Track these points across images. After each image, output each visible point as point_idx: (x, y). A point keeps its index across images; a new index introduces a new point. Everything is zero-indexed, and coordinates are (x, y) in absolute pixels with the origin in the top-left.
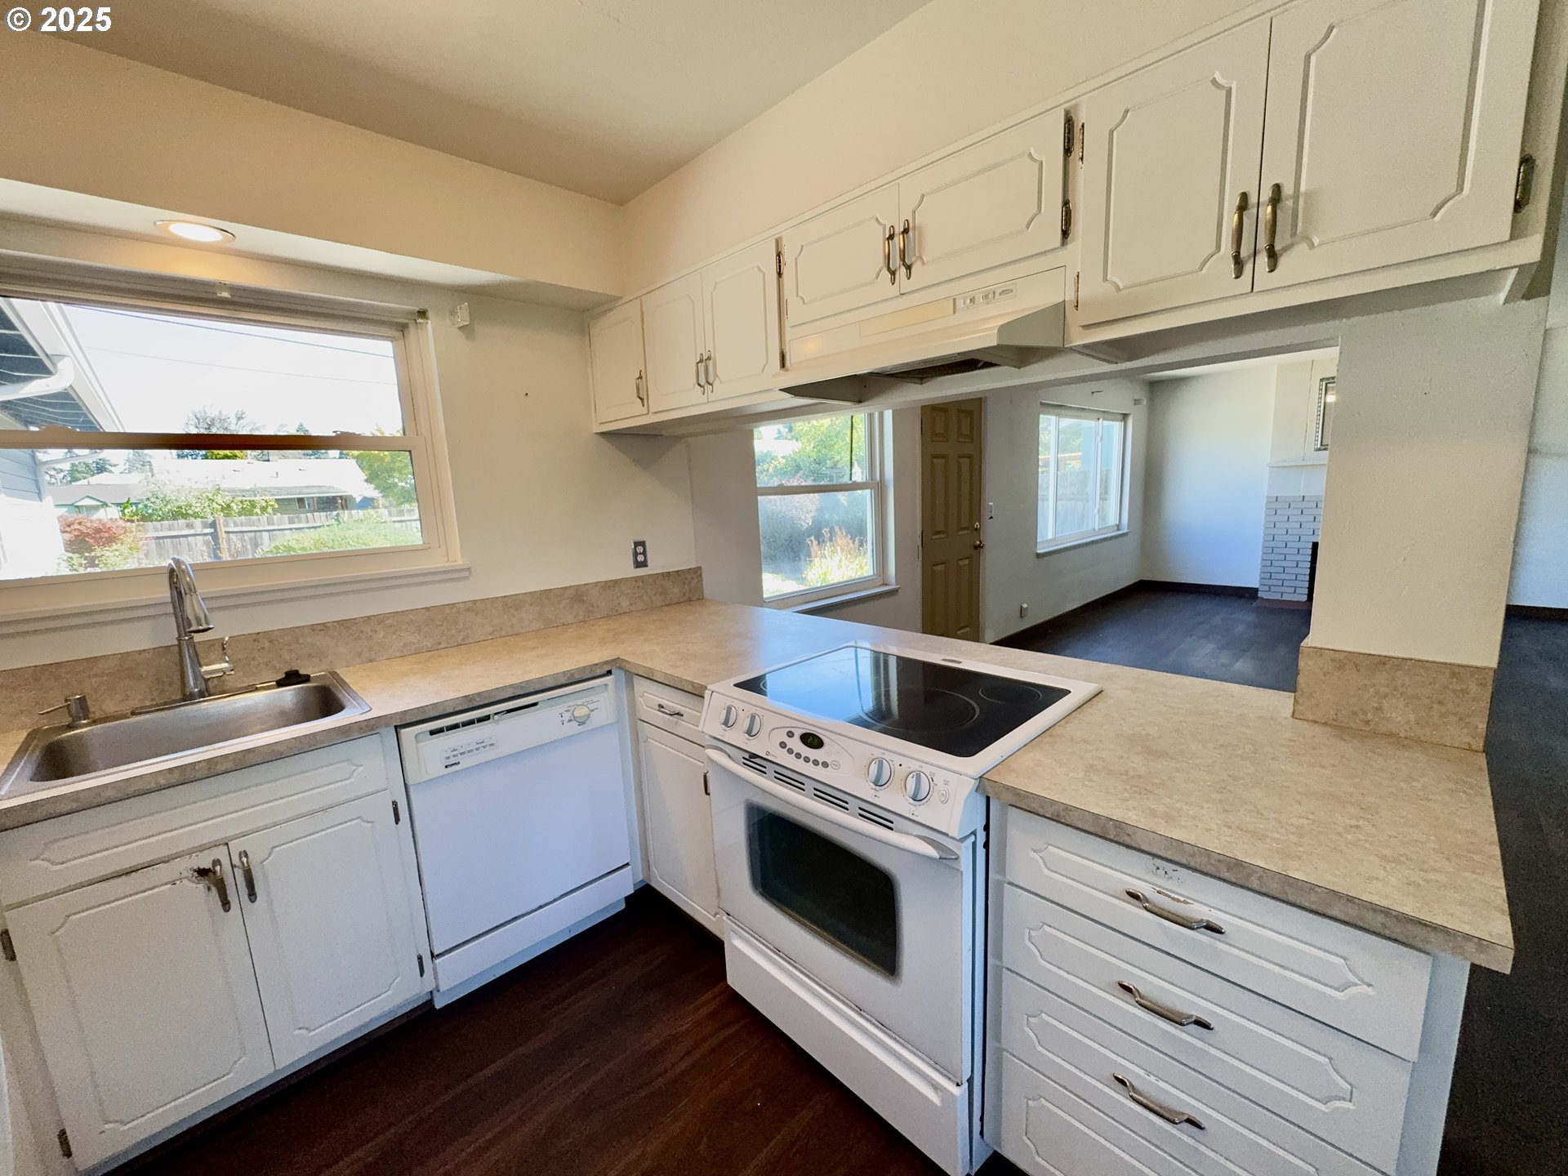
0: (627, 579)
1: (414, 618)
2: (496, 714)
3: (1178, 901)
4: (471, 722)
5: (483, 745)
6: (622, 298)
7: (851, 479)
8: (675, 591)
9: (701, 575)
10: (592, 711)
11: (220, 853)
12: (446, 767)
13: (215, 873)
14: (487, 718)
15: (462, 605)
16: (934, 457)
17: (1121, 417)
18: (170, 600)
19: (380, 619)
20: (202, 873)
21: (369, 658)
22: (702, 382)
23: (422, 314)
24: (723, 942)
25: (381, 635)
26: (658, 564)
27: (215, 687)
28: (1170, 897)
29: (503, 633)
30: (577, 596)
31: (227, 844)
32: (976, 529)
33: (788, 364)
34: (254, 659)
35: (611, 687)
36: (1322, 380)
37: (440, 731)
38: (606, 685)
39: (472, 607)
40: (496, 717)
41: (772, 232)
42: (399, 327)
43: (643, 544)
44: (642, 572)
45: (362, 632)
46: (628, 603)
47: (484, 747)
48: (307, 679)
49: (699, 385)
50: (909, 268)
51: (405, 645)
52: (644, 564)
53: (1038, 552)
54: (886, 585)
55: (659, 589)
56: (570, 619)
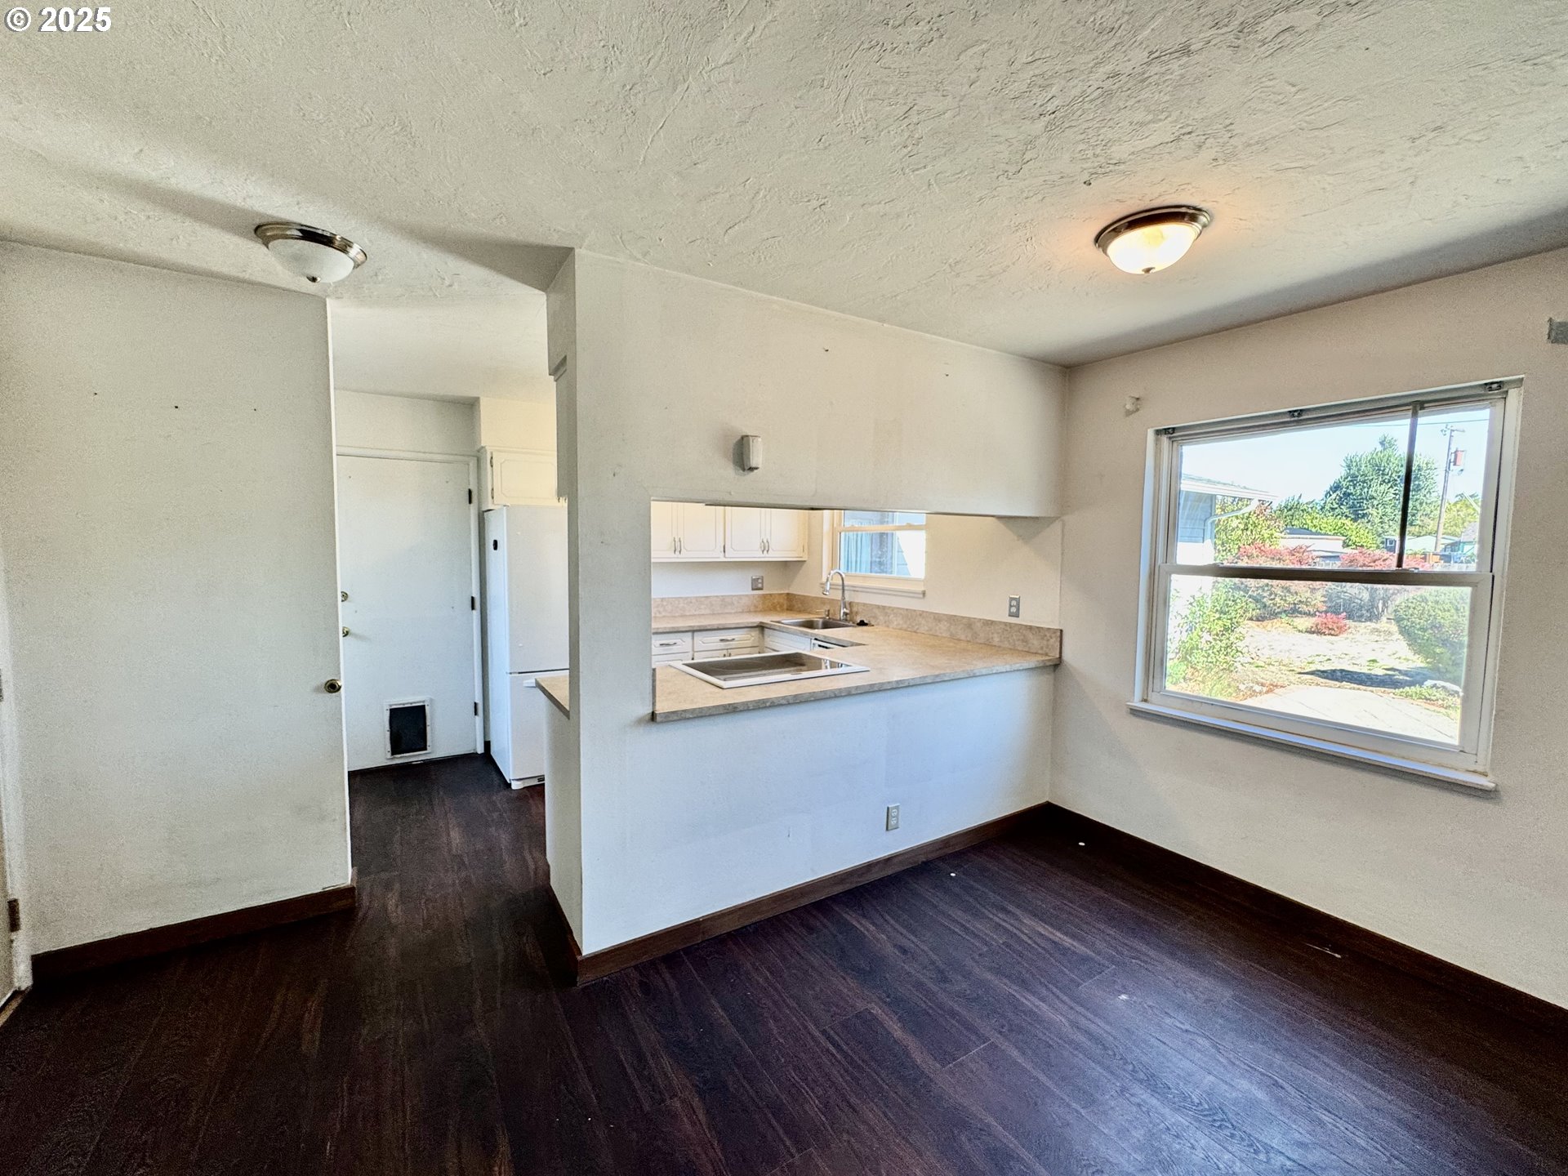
0: (1000, 622)
1: (902, 613)
9: (1062, 636)
19: (893, 609)
26: (1025, 619)
30: (969, 624)
39: (922, 614)
44: (1013, 620)
51: (898, 624)
52: (1017, 615)
55: (1022, 637)
56: (963, 637)
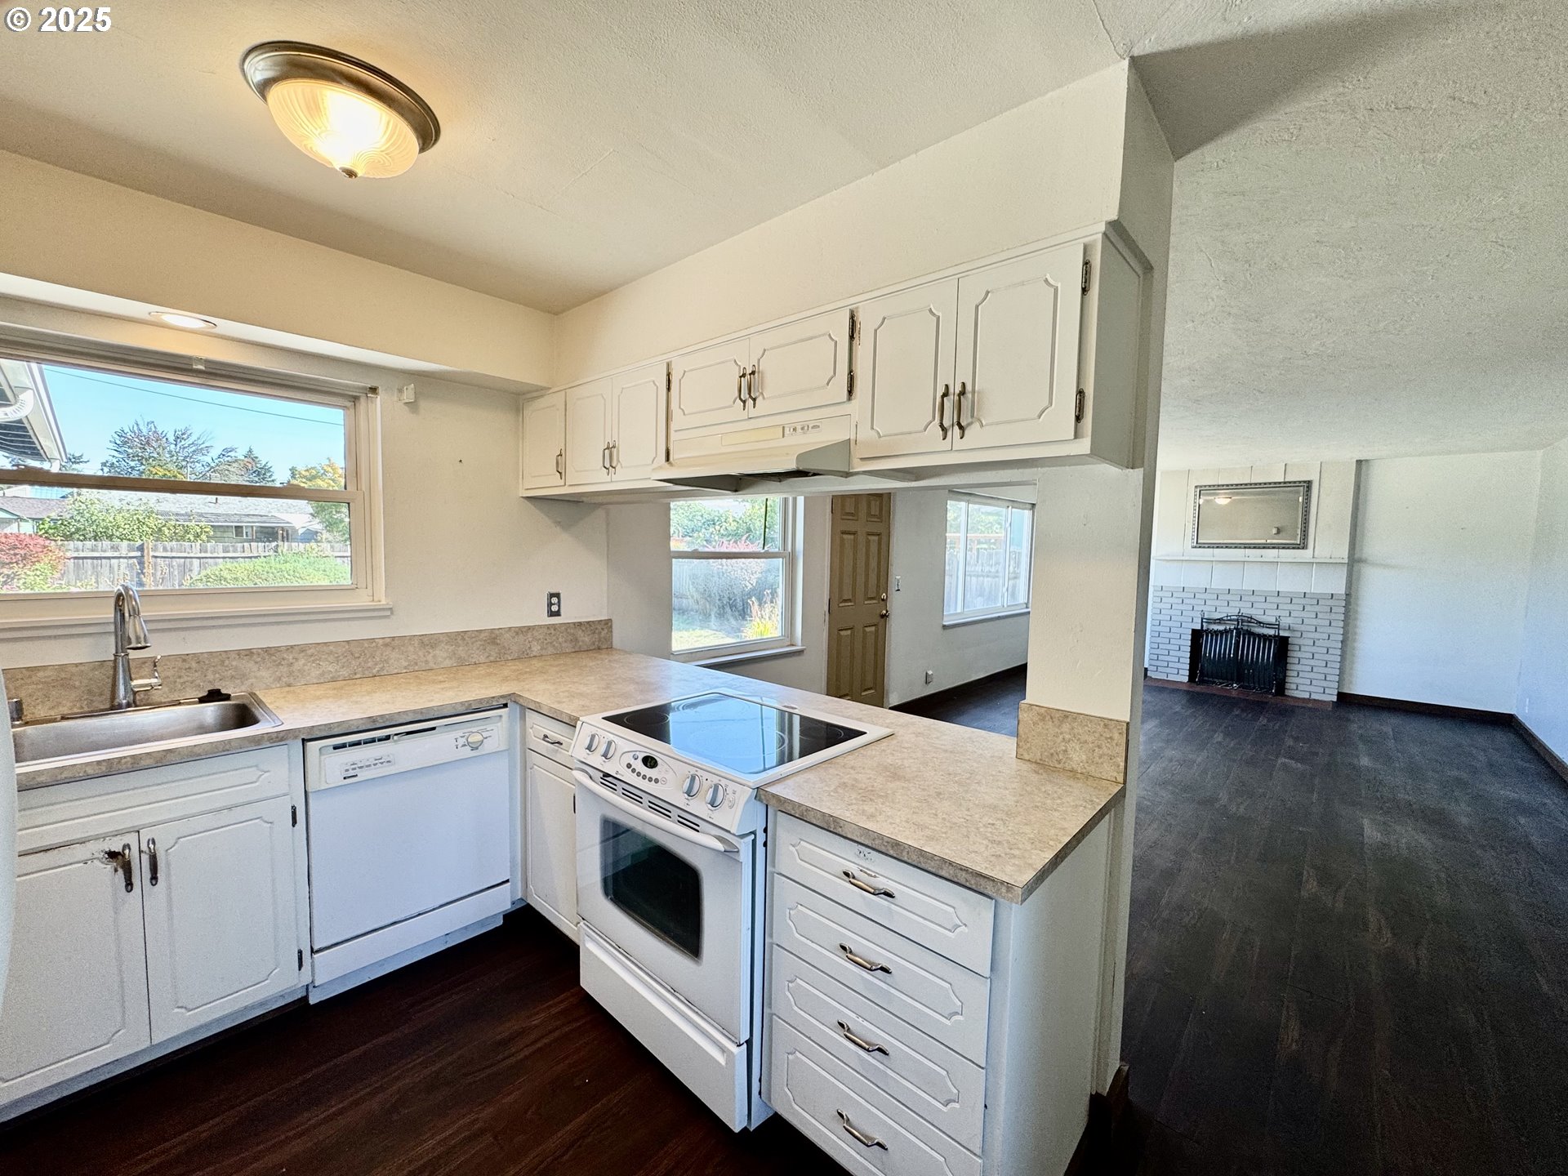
0: (540, 626)
1: (334, 650)
2: (396, 735)
3: (871, 876)
4: (373, 741)
5: (380, 761)
6: (550, 388)
7: (764, 548)
8: (585, 639)
9: (611, 627)
10: (486, 738)
11: (131, 839)
12: (345, 778)
13: (123, 855)
14: (388, 738)
15: (381, 641)
16: (844, 533)
17: (1030, 506)
18: (113, 620)
19: (303, 649)
20: (112, 855)
21: (287, 684)
22: (607, 465)
23: (374, 390)
24: (579, 947)
25: (302, 662)
26: (570, 614)
27: (141, 700)
28: (866, 873)
29: (416, 668)
30: (492, 638)
31: (139, 832)
32: (883, 600)
33: (671, 459)
34: (180, 677)
35: (505, 718)
36: (1196, 487)
37: (343, 746)
38: (501, 716)
39: (391, 643)
40: (396, 737)
41: (665, 357)
42: (351, 399)
43: (557, 595)
44: (555, 620)
45: (284, 659)
46: (539, 648)
47: (382, 763)
48: (227, 697)
49: (605, 467)
50: (754, 400)
51: (323, 674)
52: (558, 614)
53: (945, 623)
54: (793, 645)
55: (570, 637)
56: (482, 659)
